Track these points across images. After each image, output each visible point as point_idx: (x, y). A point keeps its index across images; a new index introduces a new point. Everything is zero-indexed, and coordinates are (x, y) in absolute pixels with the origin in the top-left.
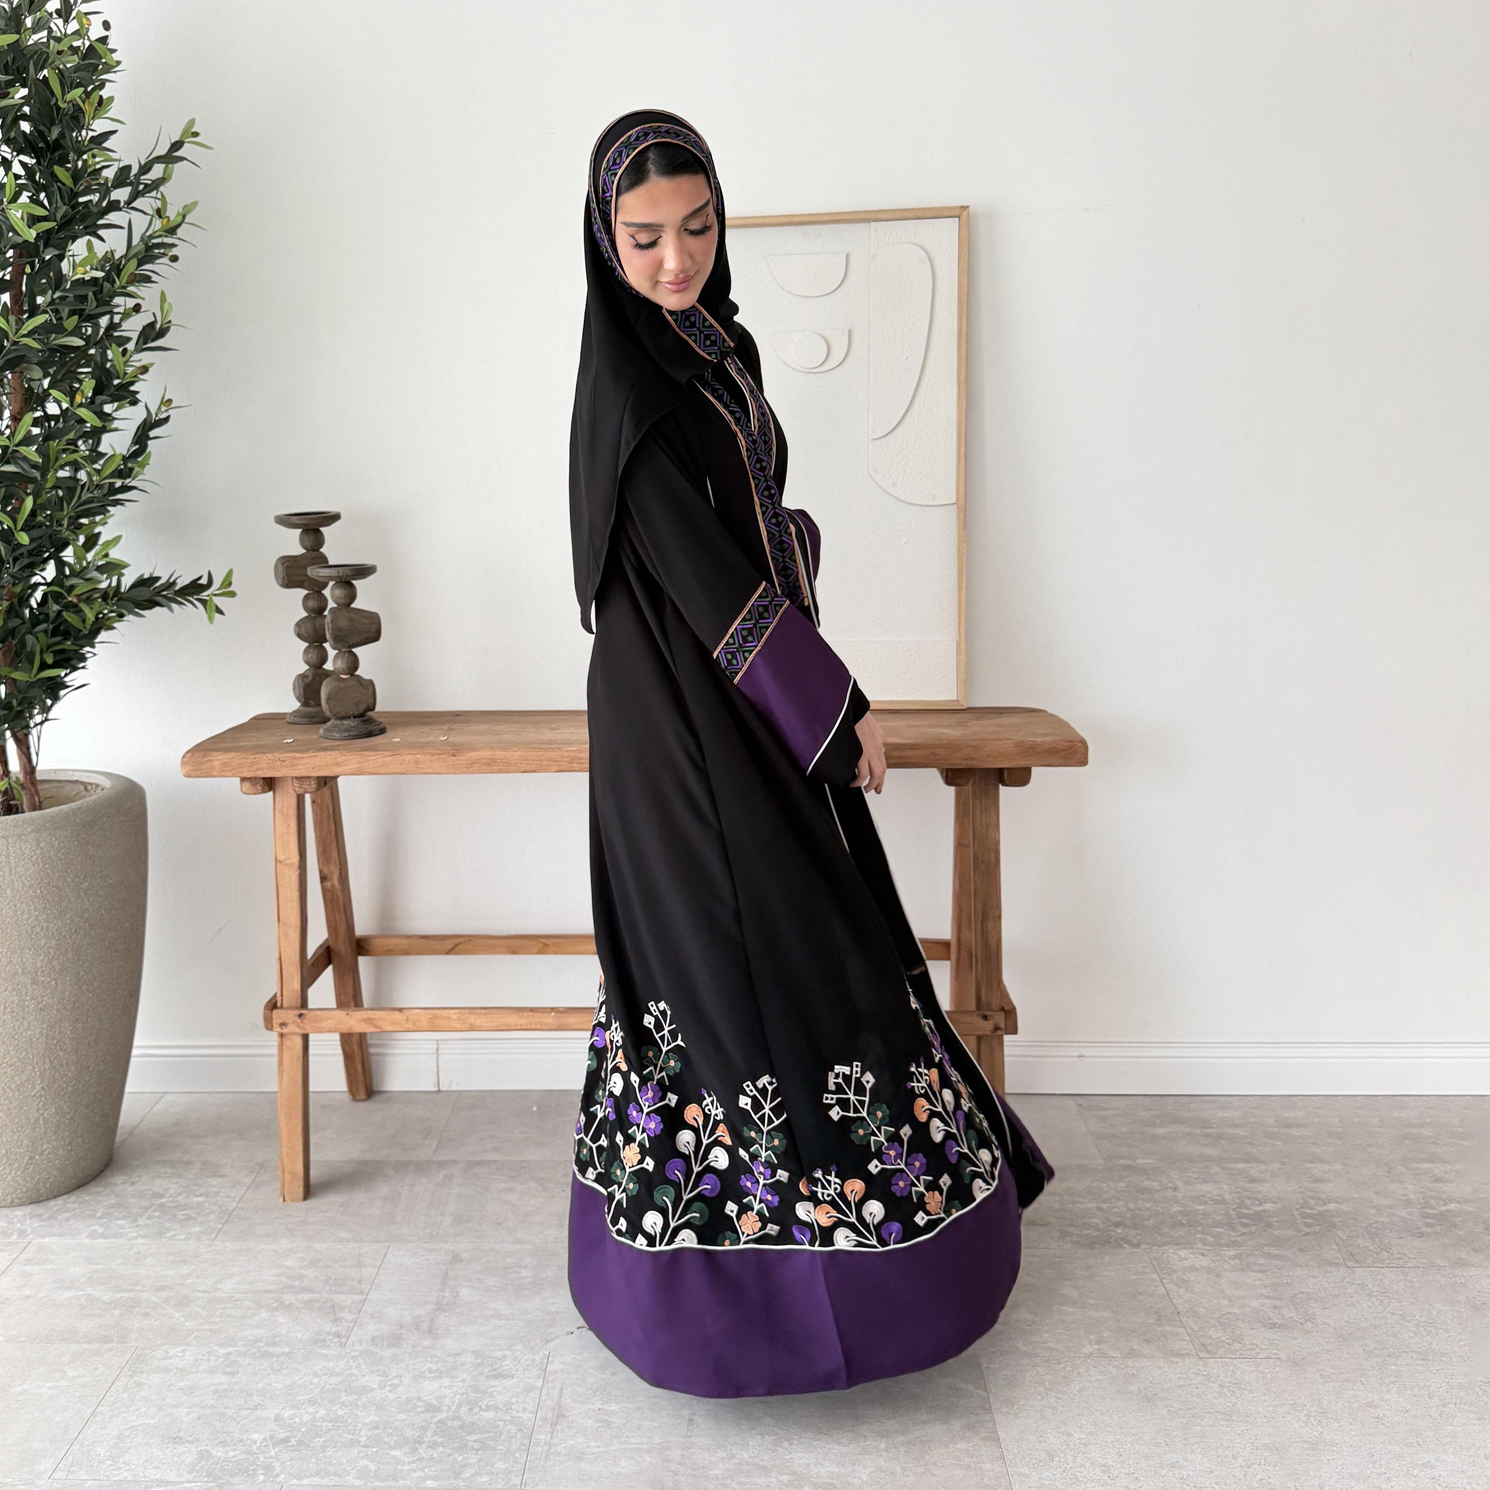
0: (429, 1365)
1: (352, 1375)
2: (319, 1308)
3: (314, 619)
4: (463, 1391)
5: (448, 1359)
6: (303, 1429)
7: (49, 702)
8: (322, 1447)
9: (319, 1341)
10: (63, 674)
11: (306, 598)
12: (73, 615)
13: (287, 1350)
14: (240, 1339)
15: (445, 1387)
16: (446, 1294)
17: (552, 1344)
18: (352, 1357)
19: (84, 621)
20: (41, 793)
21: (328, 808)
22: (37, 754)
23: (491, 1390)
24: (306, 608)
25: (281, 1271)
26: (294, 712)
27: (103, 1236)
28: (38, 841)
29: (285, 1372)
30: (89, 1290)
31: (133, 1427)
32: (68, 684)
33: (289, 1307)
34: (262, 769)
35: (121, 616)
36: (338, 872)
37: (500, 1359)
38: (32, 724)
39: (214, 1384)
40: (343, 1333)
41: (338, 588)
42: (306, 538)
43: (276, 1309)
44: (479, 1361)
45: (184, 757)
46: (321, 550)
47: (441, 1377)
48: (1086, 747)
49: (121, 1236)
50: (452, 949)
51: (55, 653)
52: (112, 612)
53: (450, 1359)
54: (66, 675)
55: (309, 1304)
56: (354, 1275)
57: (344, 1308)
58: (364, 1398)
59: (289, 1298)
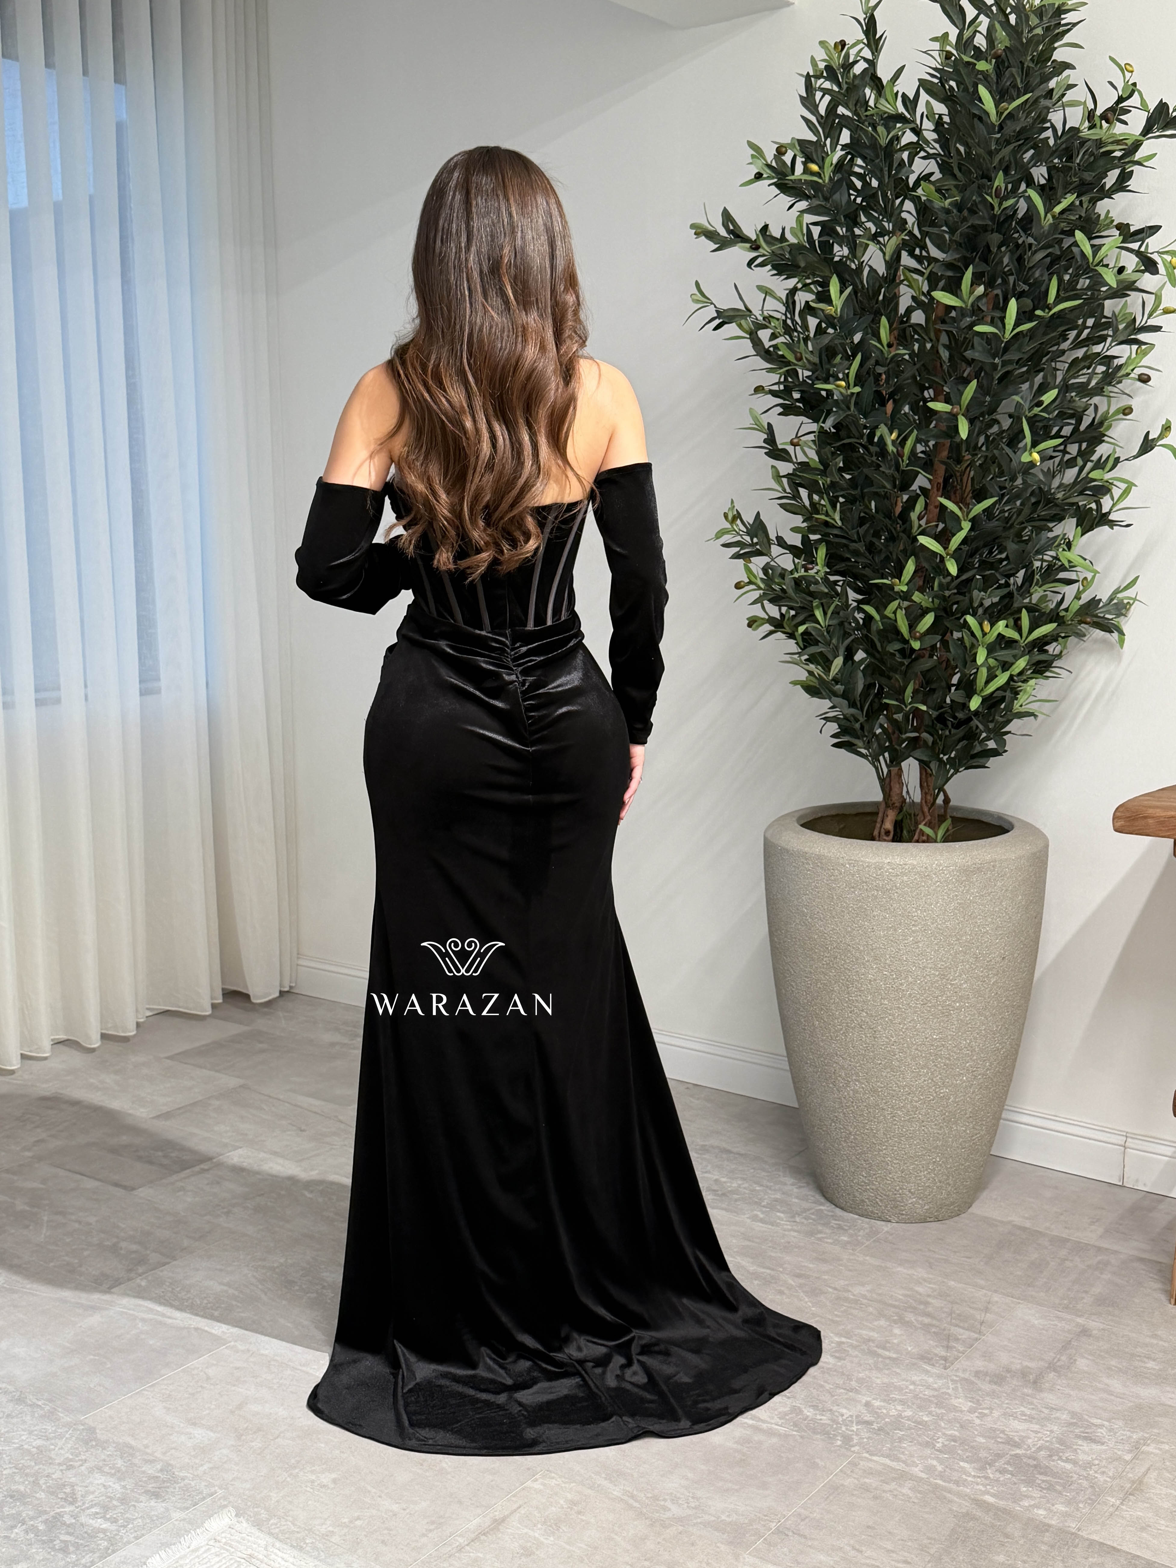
0: (1022, 1409)
1: (947, 1394)
2: (934, 1332)
4: (1048, 1439)
5: (1044, 1410)
8: (900, 1438)
9: (926, 1358)
13: (894, 1356)
14: (856, 1335)
15: (1032, 1431)
16: (1063, 1358)
18: (952, 1380)
25: (909, 1293)
27: (762, 1221)
29: (887, 1372)
33: (907, 1324)
37: (1096, 1426)
40: (950, 1359)
43: (895, 1322)
44: (1074, 1421)
47: (1031, 1422)
49: (778, 1225)
53: (1046, 1411)
56: (978, 1317)
57: (957, 1340)
58: (951, 1415)
59: (910, 1317)
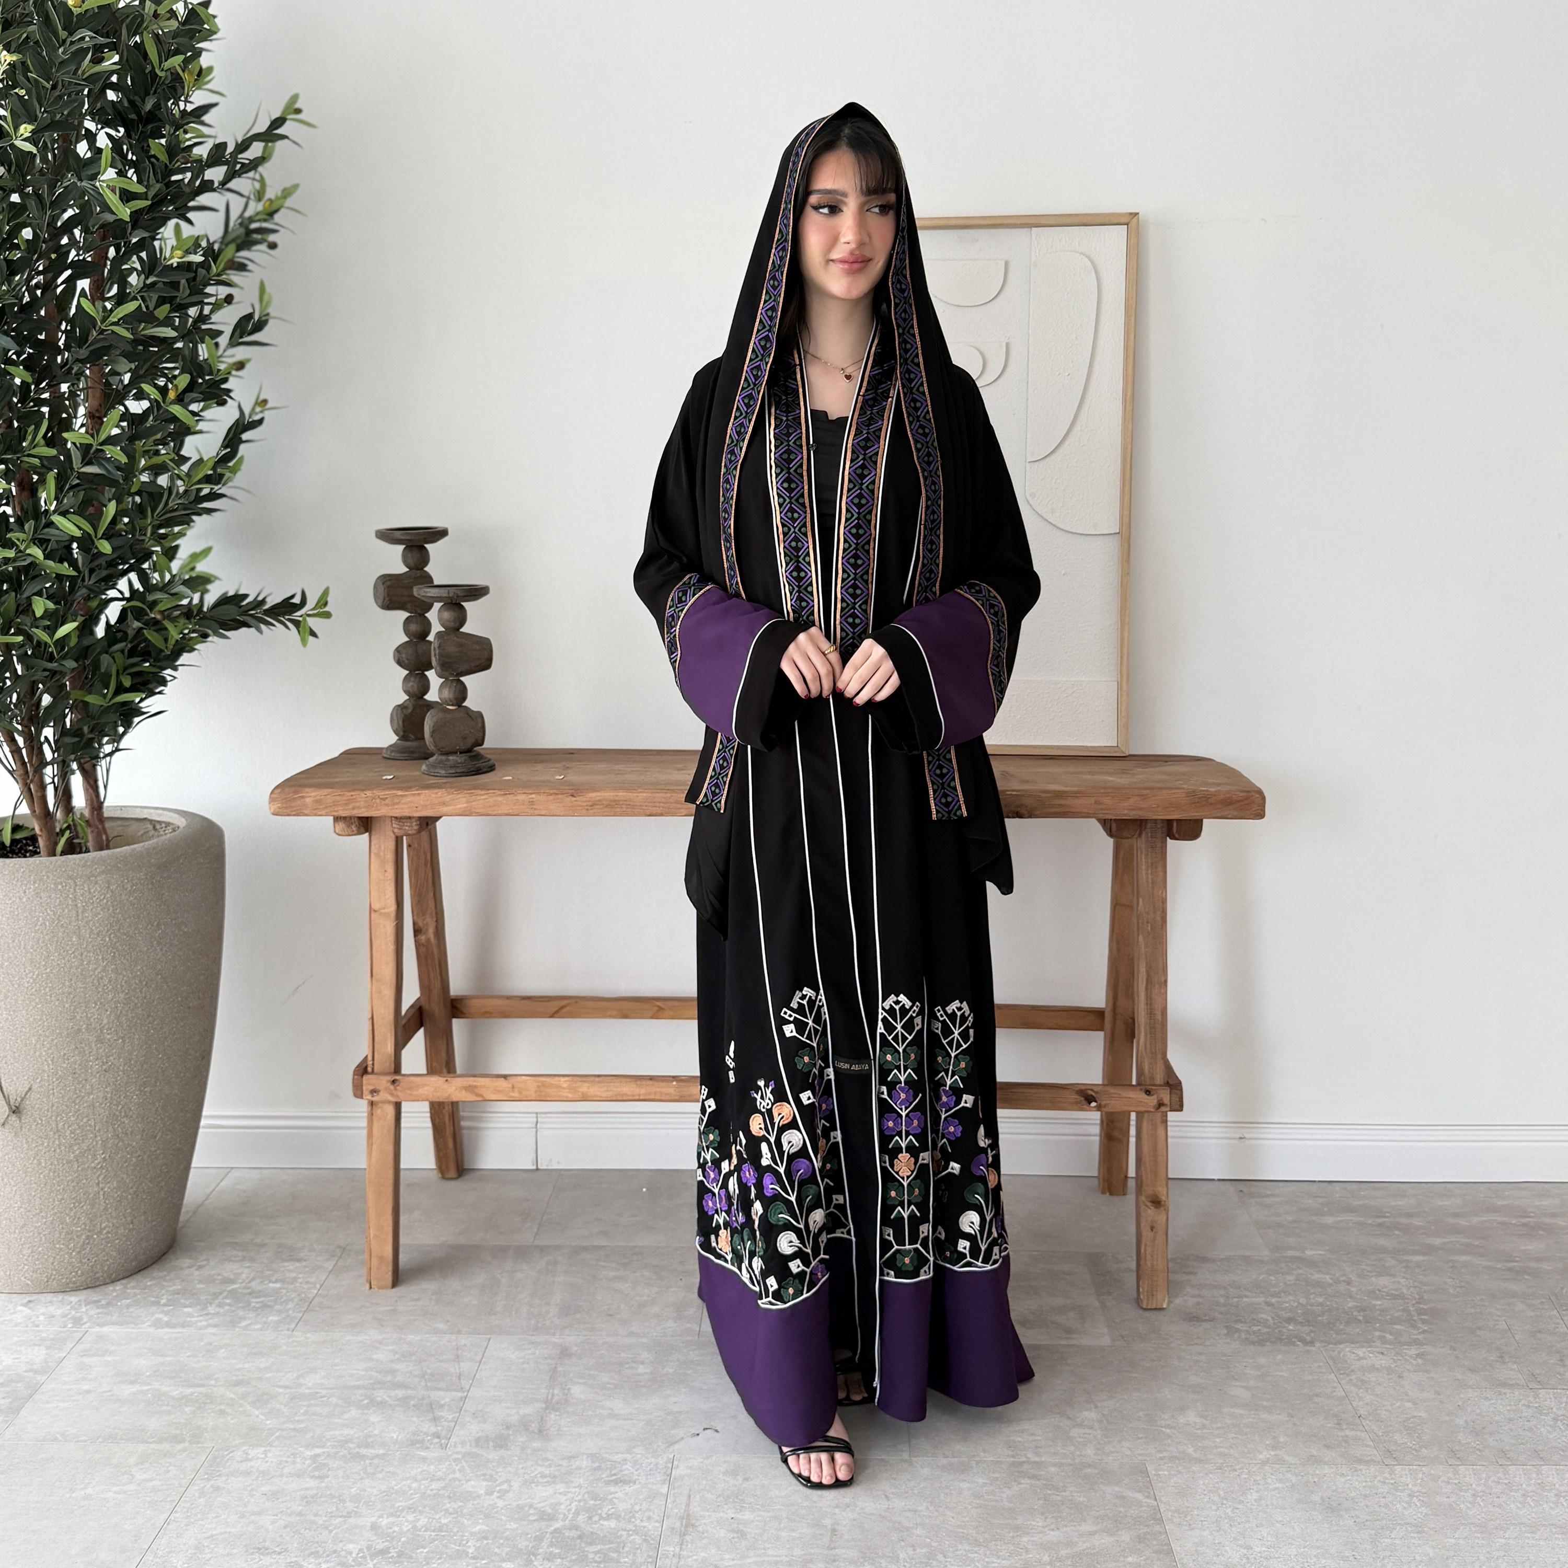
0: (540, 1469)
1: (455, 1479)
2: (414, 1406)
3: (416, 644)
4: (580, 1497)
5: (561, 1462)
6: (403, 1539)
7: (121, 730)
8: (426, 1558)
9: (417, 1442)
10: (137, 700)
11: (407, 621)
12: (155, 633)
13: (381, 1452)
14: (329, 1440)
15: (560, 1493)
16: (556, 1392)
17: (676, 1447)
18: (455, 1460)
19: (166, 640)
20: (109, 832)
21: (425, 853)
22: (105, 787)
23: (610, 1497)
24: (407, 631)
25: (370, 1364)
26: (391, 746)
27: (169, 1325)
28: (109, 883)
29: (380, 1476)
31: (212, 1536)
32: (144, 710)
33: (381, 1405)
34: (359, 808)
35: (205, 636)
36: (435, 924)
37: (619, 1463)
38: (102, 755)
39: (301, 1490)
40: (443, 1433)
41: (447, 610)
42: (410, 555)
43: (367, 1407)
44: (597, 1464)
45: (272, 793)
46: (426, 569)
47: (554, 1482)
48: (1264, 798)
49: (189, 1325)
50: (557, 1012)
51: (133, 675)
52: (194, 631)
53: (565, 1463)
54: (142, 700)
55: (404, 1401)
56: (452, 1370)
57: (442, 1406)
58: (470, 1505)
59: (381, 1395)
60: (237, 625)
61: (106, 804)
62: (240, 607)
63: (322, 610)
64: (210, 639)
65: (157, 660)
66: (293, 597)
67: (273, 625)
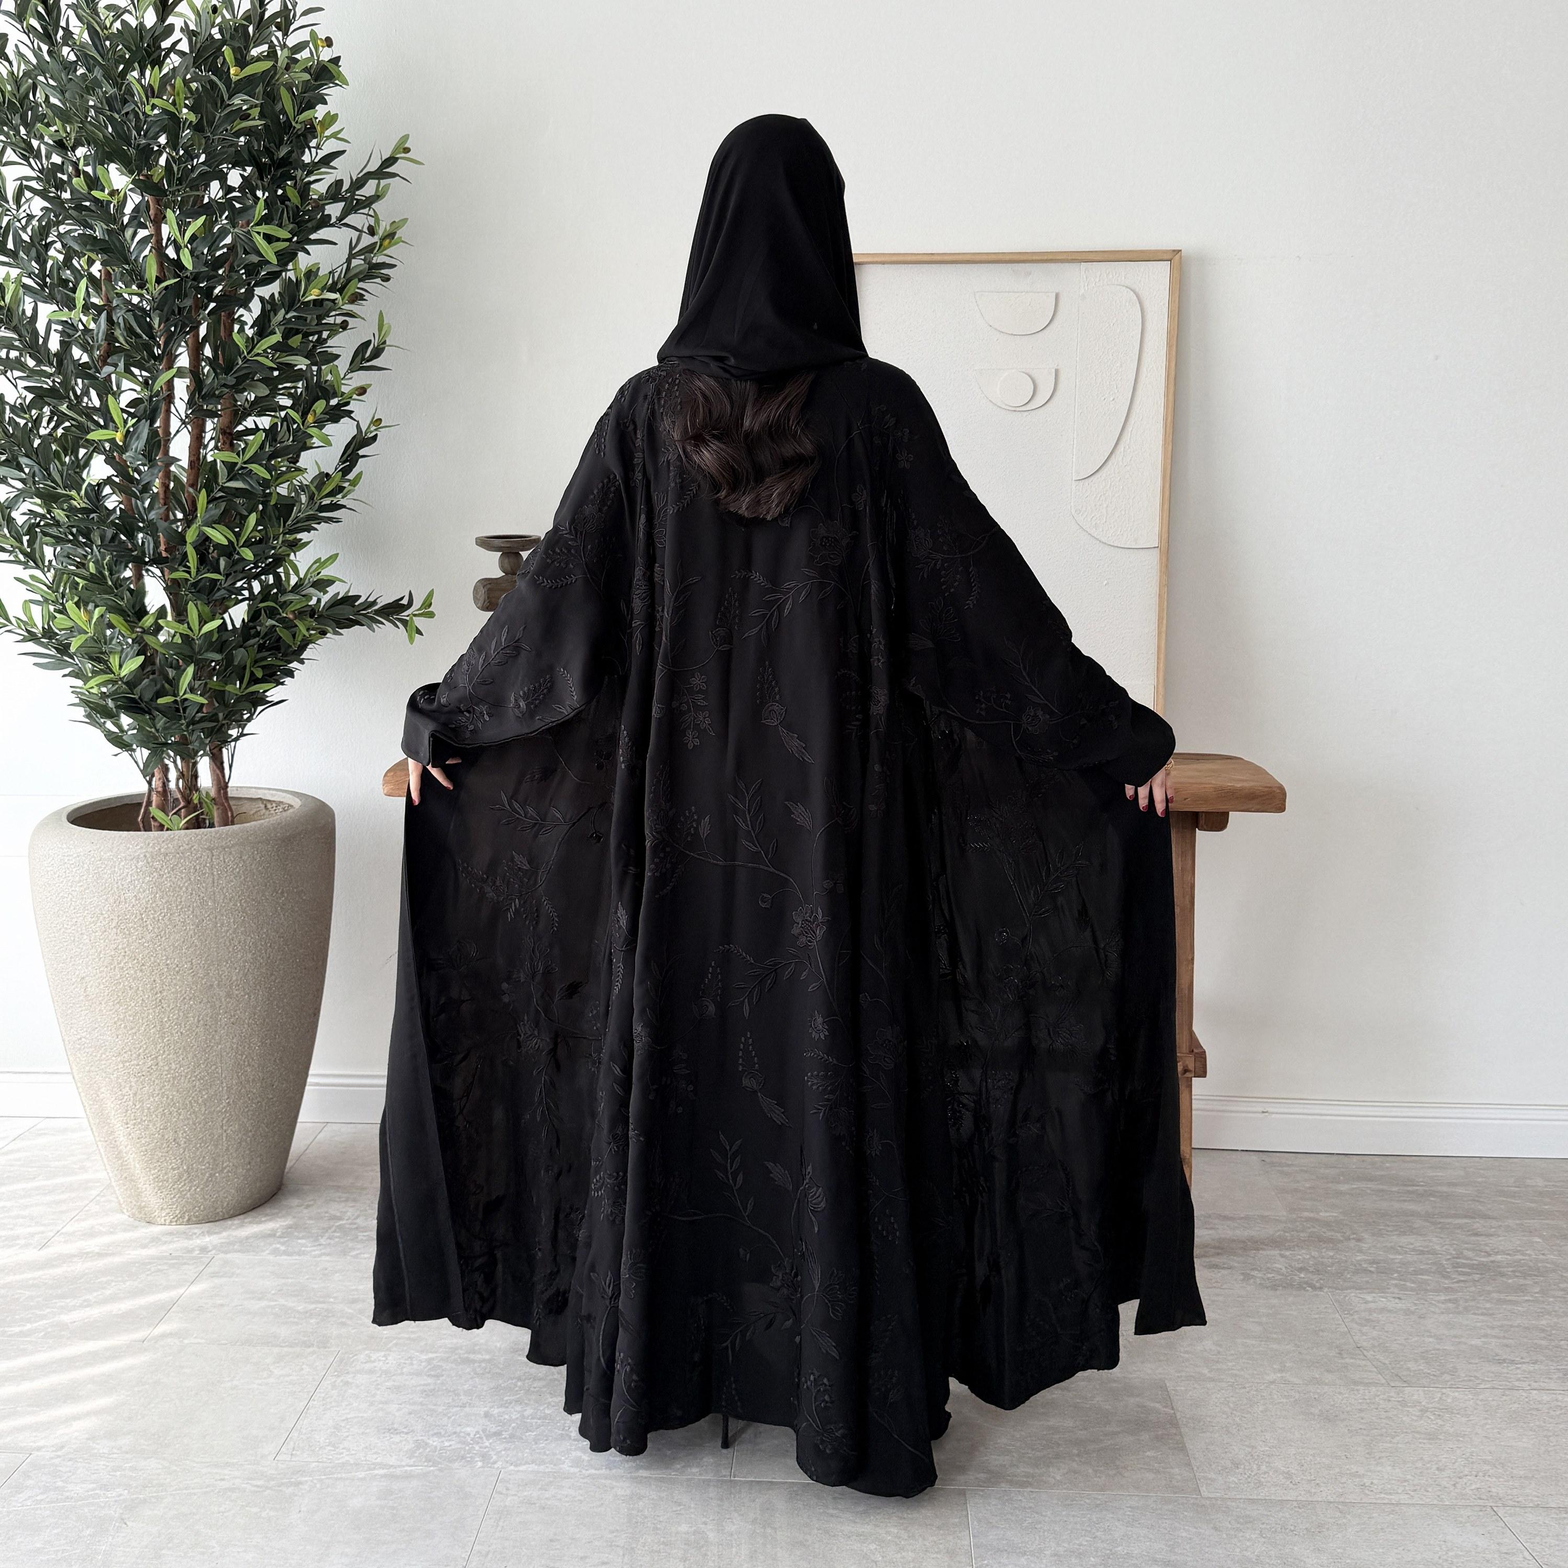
6: (513, 1425)
7: (247, 716)
8: (534, 1440)
10: (263, 690)
12: (285, 631)
14: (440, 1347)
19: (295, 636)
20: (233, 809)
22: (231, 768)
27: (285, 1253)
28: (241, 854)
30: (282, 1301)
31: (347, 1419)
32: (267, 699)
35: (323, 633)
38: (228, 740)
39: (420, 1385)
42: (505, 561)
45: (385, 775)
48: (1285, 794)
49: (304, 1253)
51: (262, 667)
54: (267, 690)
60: (350, 623)
61: (230, 785)
62: (354, 606)
63: (427, 611)
64: (328, 635)
65: (285, 655)
66: (402, 599)
67: (383, 623)
